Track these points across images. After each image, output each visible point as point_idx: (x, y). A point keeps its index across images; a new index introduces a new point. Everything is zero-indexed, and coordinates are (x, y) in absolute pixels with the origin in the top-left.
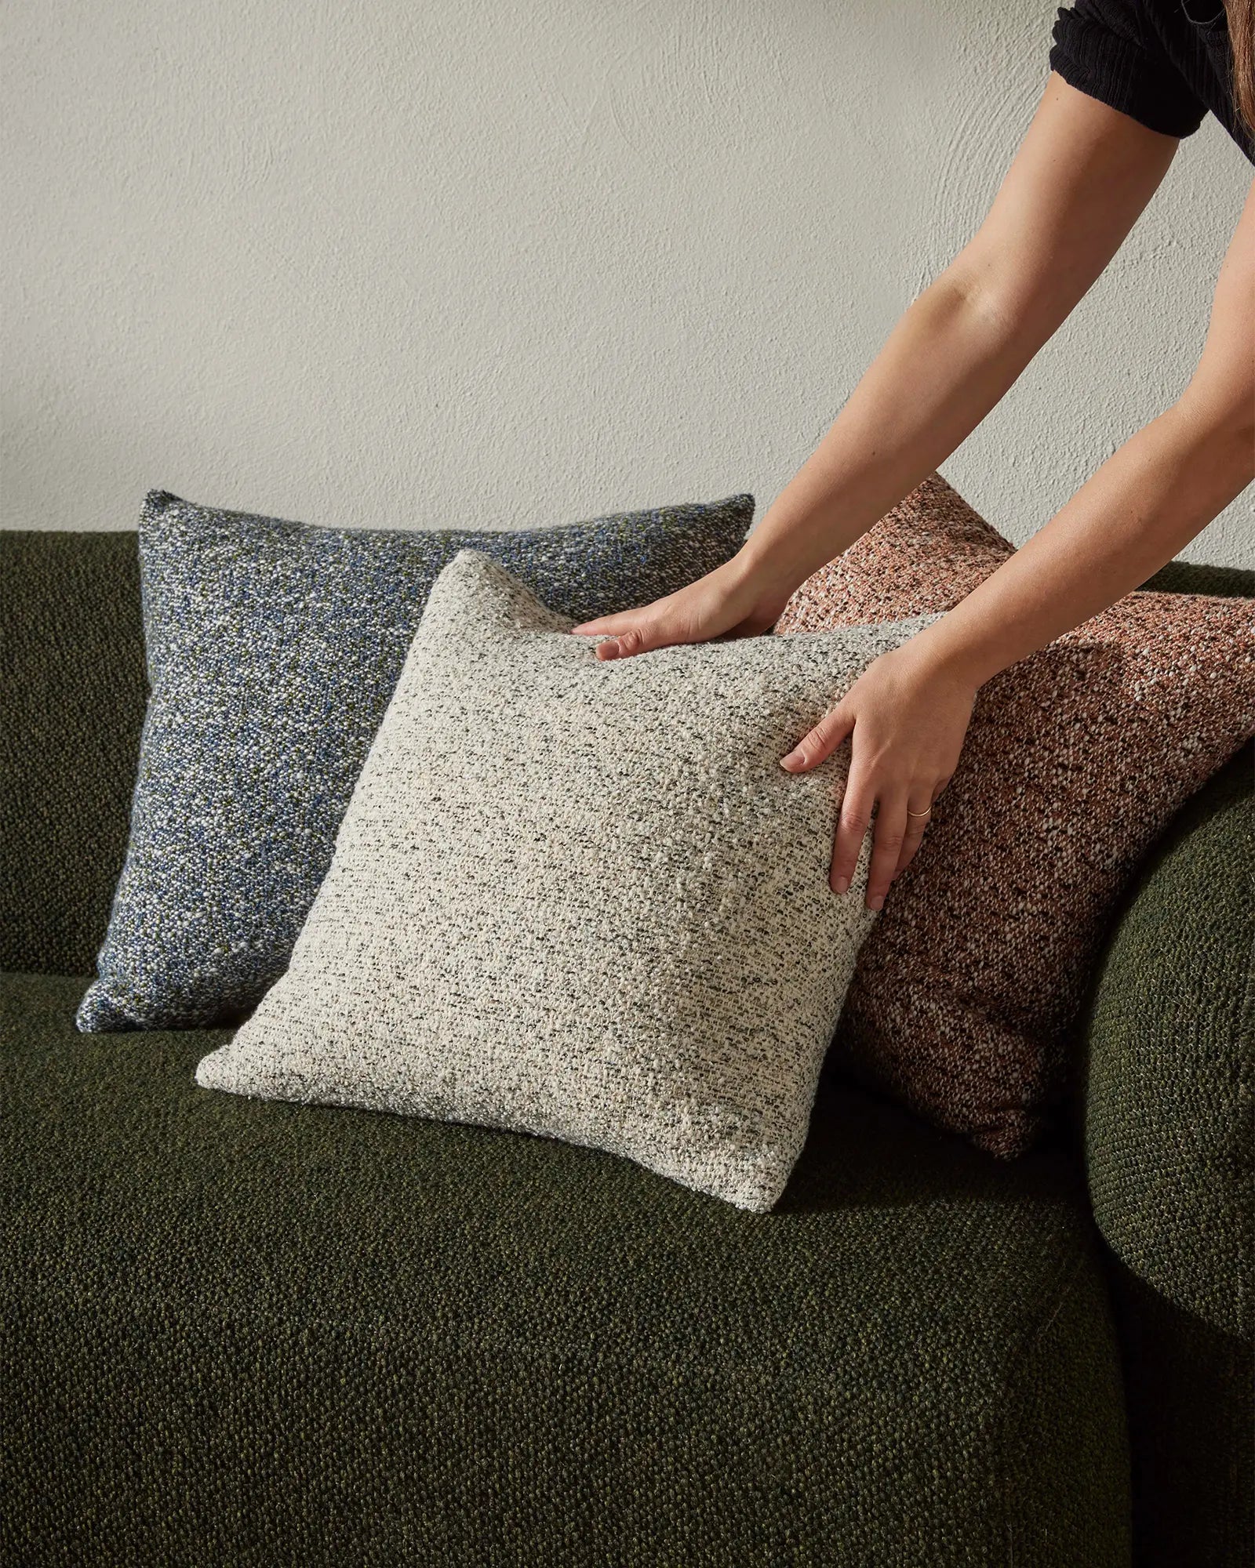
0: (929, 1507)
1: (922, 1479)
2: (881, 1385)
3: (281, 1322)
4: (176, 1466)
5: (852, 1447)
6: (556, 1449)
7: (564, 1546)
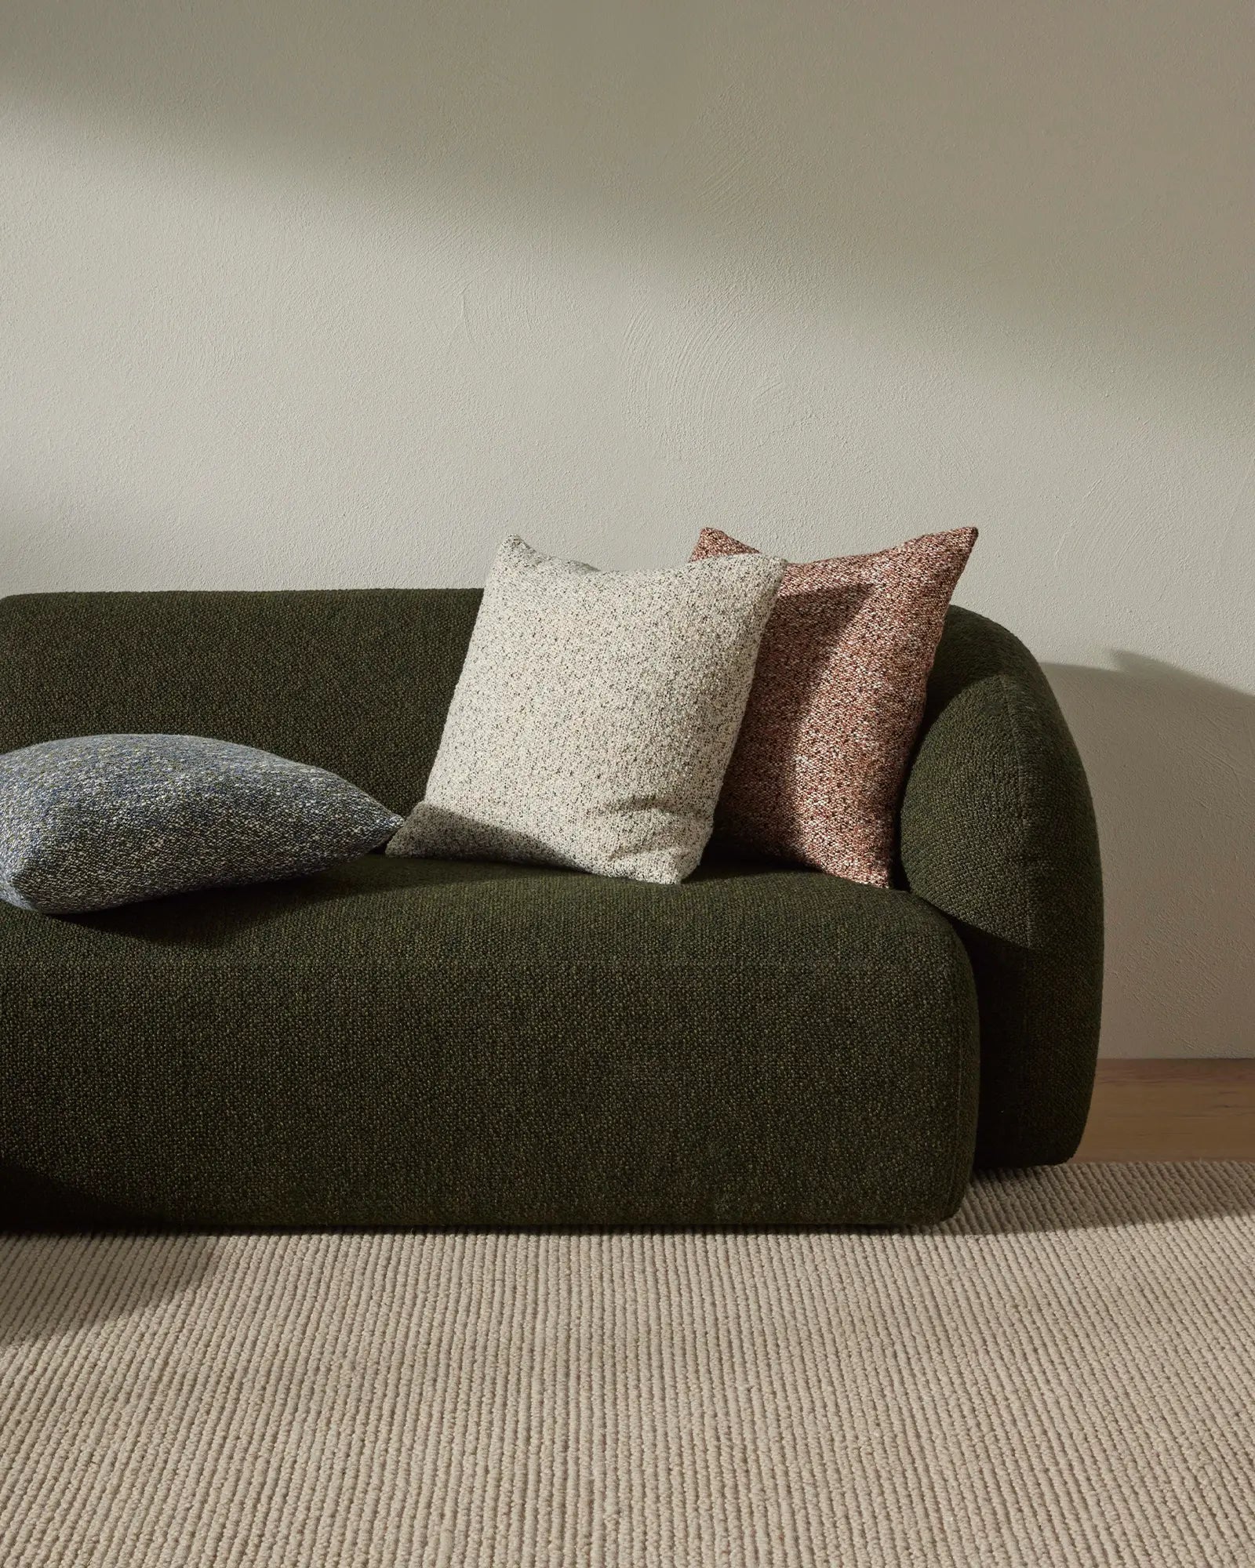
0: (922, 1019)
1: (917, 1007)
2: (892, 962)
3: (558, 964)
4: (499, 1049)
5: (881, 993)
6: (722, 1013)
7: (726, 1065)
